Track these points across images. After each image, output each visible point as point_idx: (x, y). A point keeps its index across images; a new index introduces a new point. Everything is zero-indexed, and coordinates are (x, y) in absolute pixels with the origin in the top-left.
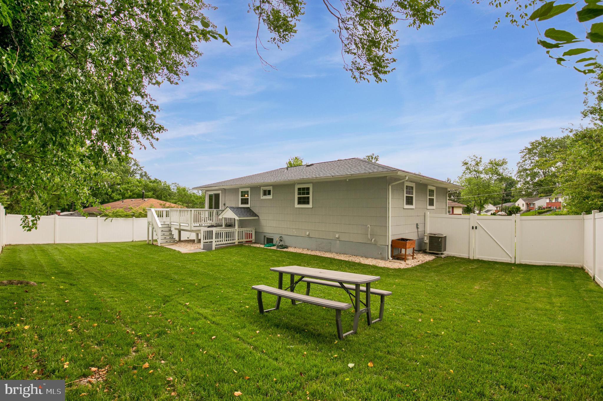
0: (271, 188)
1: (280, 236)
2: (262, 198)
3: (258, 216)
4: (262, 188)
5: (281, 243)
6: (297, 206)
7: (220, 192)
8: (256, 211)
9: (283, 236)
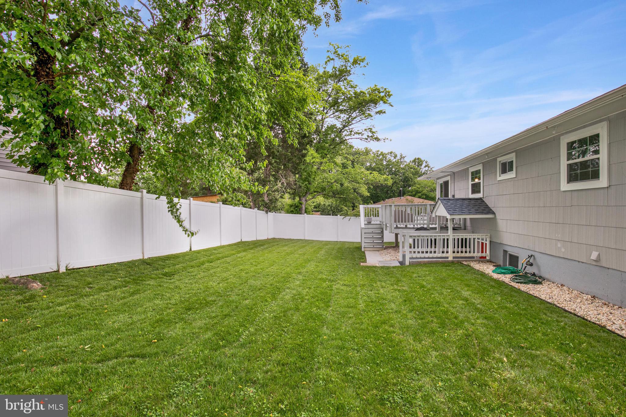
0: (512, 157)
1: (530, 253)
2: (499, 179)
3: (493, 213)
4: (499, 159)
5: (529, 270)
6: (565, 186)
7: (448, 178)
8: (490, 203)
9: (537, 255)
